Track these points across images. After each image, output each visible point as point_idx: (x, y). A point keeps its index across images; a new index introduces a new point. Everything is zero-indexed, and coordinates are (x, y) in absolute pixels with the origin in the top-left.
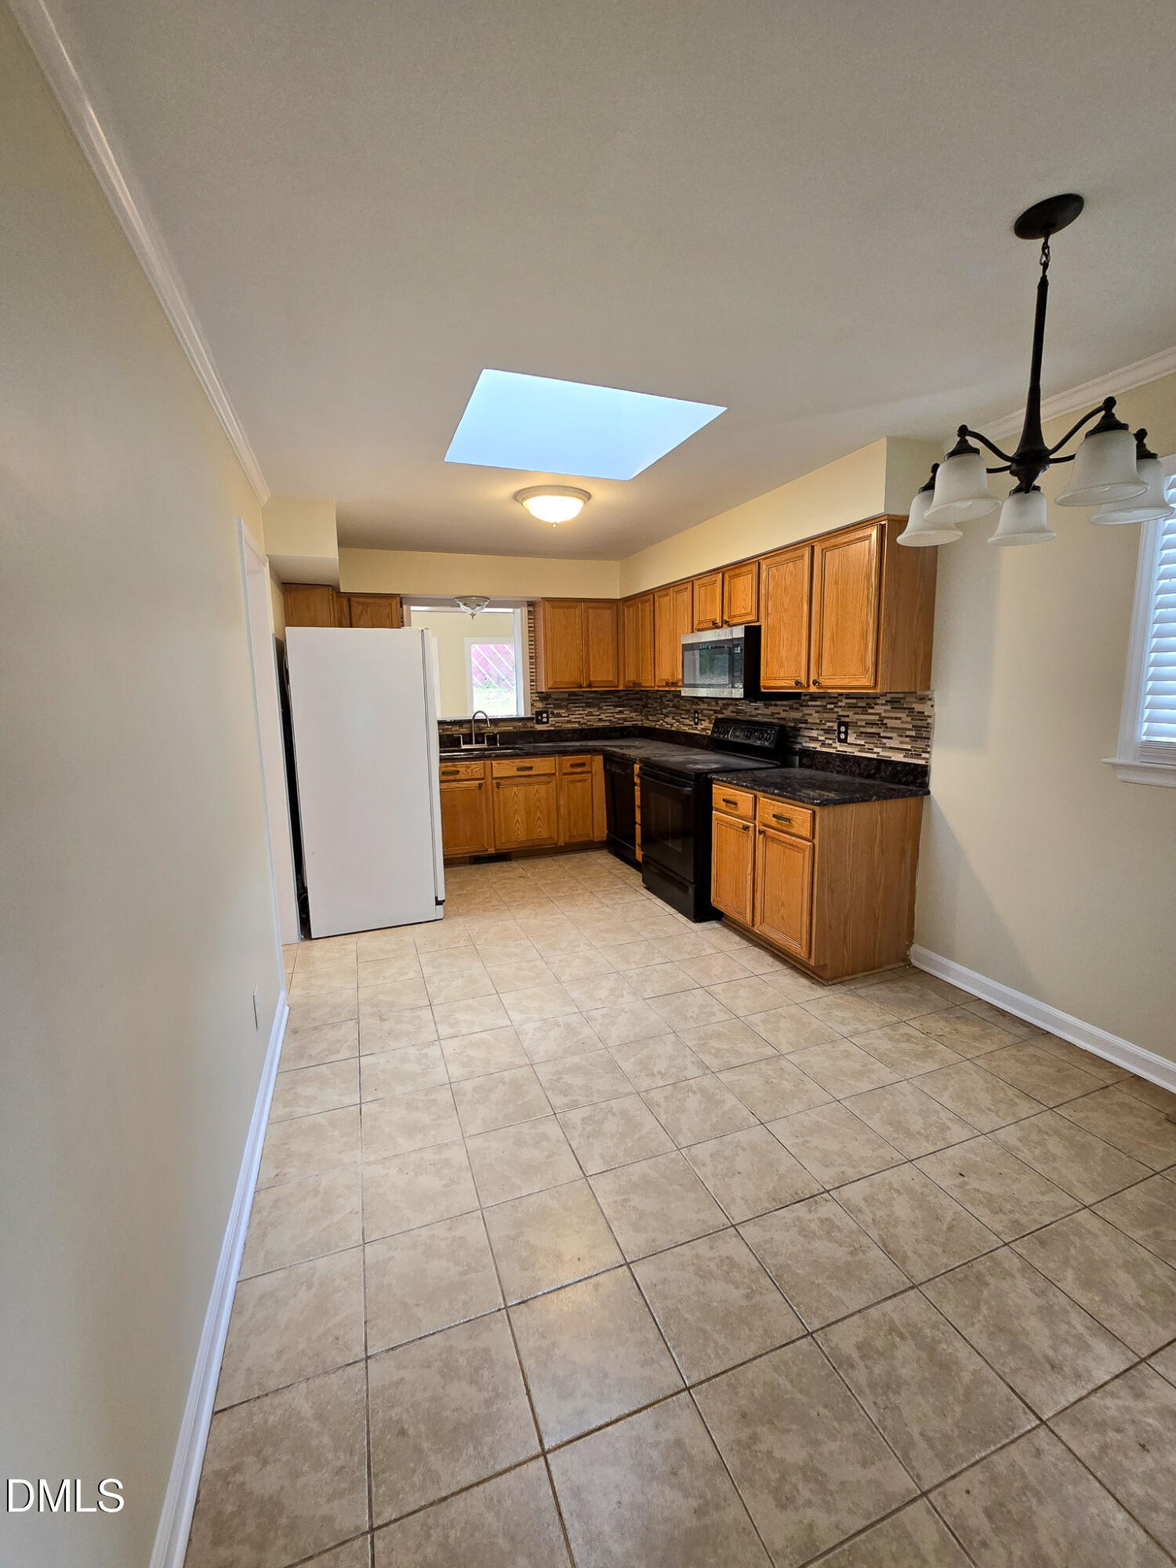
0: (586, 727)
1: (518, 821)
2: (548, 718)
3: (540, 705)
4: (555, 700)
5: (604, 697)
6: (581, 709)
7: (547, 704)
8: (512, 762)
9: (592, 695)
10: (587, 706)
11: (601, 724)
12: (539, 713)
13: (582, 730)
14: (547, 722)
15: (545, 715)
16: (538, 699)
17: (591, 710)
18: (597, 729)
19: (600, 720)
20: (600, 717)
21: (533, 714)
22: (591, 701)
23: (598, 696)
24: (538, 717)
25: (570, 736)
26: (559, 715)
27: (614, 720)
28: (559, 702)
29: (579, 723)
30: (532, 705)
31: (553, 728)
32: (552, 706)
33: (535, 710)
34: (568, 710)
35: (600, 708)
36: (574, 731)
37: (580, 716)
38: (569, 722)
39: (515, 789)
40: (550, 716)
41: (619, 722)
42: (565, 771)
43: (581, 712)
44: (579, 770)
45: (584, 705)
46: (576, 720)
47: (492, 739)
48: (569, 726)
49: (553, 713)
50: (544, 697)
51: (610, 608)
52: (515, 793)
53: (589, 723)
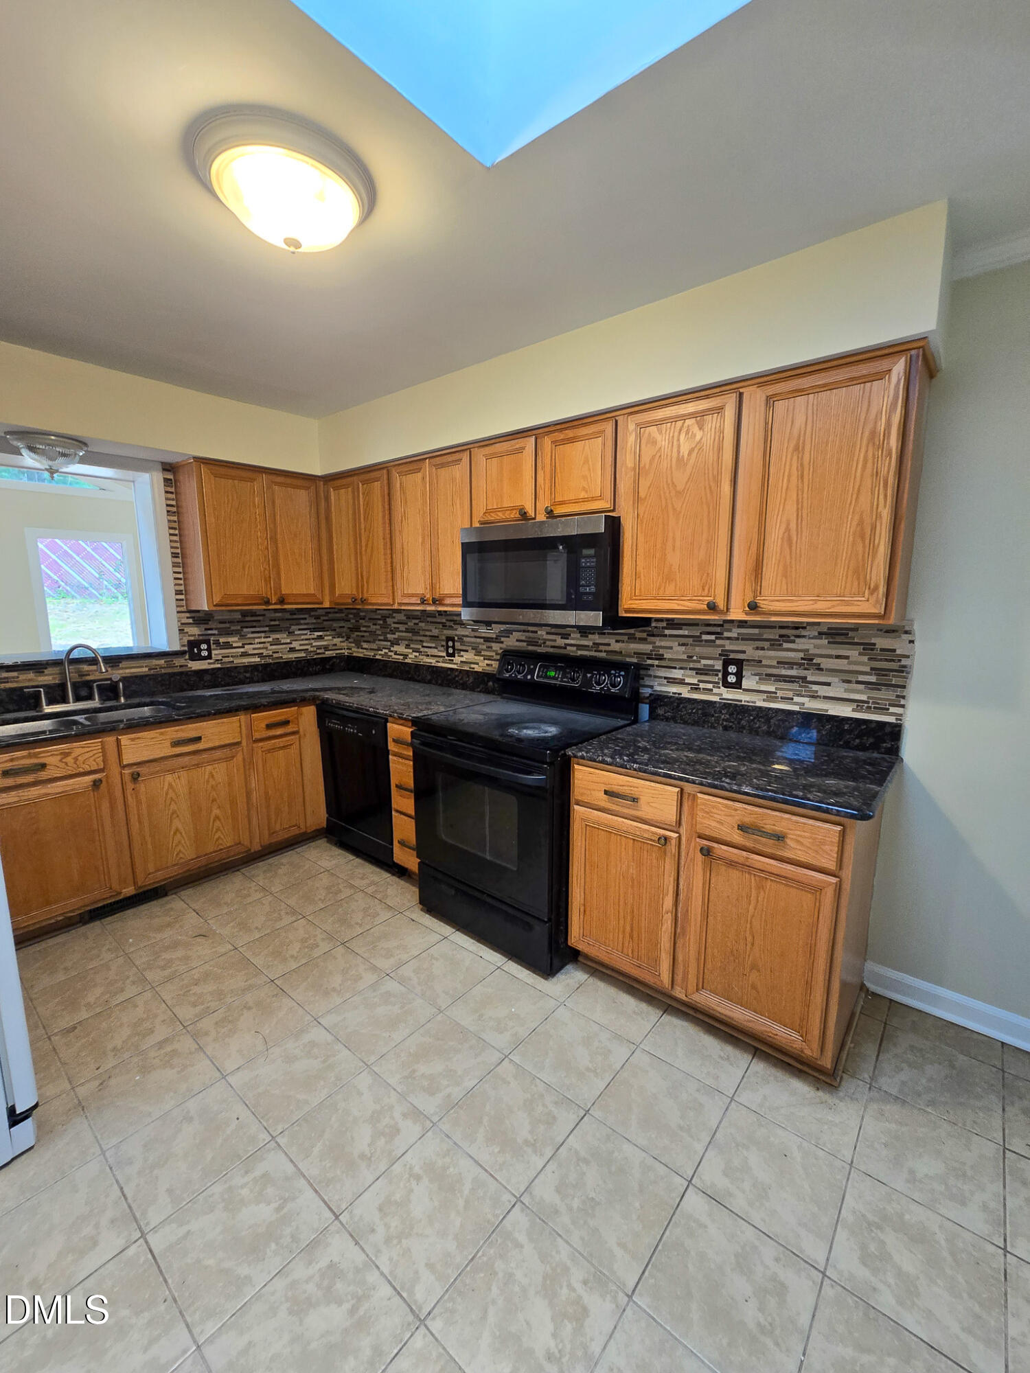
0: (271, 661)
1: (177, 830)
2: (209, 650)
3: (195, 631)
4: (221, 623)
5: (295, 617)
6: (263, 635)
7: (206, 629)
8: (162, 734)
9: (277, 615)
10: (271, 631)
11: (293, 656)
12: (193, 644)
13: (266, 666)
14: (209, 657)
15: (204, 646)
16: (191, 621)
17: (278, 636)
18: (288, 664)
19: (292, 650)
20: (292, 646)
21: (184, 646)
22: (277, 623)
23: (288, 616)
24: (193, 649)
25: (248, 675)
26: (228, 646)
27: (312, 649)
28: (228, 625)
29: (260, 655)
30: (181, 631)
31: (219, 666)
32: (215, 632)
33: (185, 641)
34: (242, 637)
35: (291, 633)
36: (254, 668)
37: (262, 645)
38: (244, 655)
39: (169, 778)
40: (213, 647)
41: (318, 651)
42: (257, 735)
43: (263, 640)
44: (279, 731)
45: (267, 629)
46: (256, 652)
48: (246, 661)
49: (217, 643)
50: (201, 618)
51: (307, 488)
52: (170, 785)
53: (275, 655)
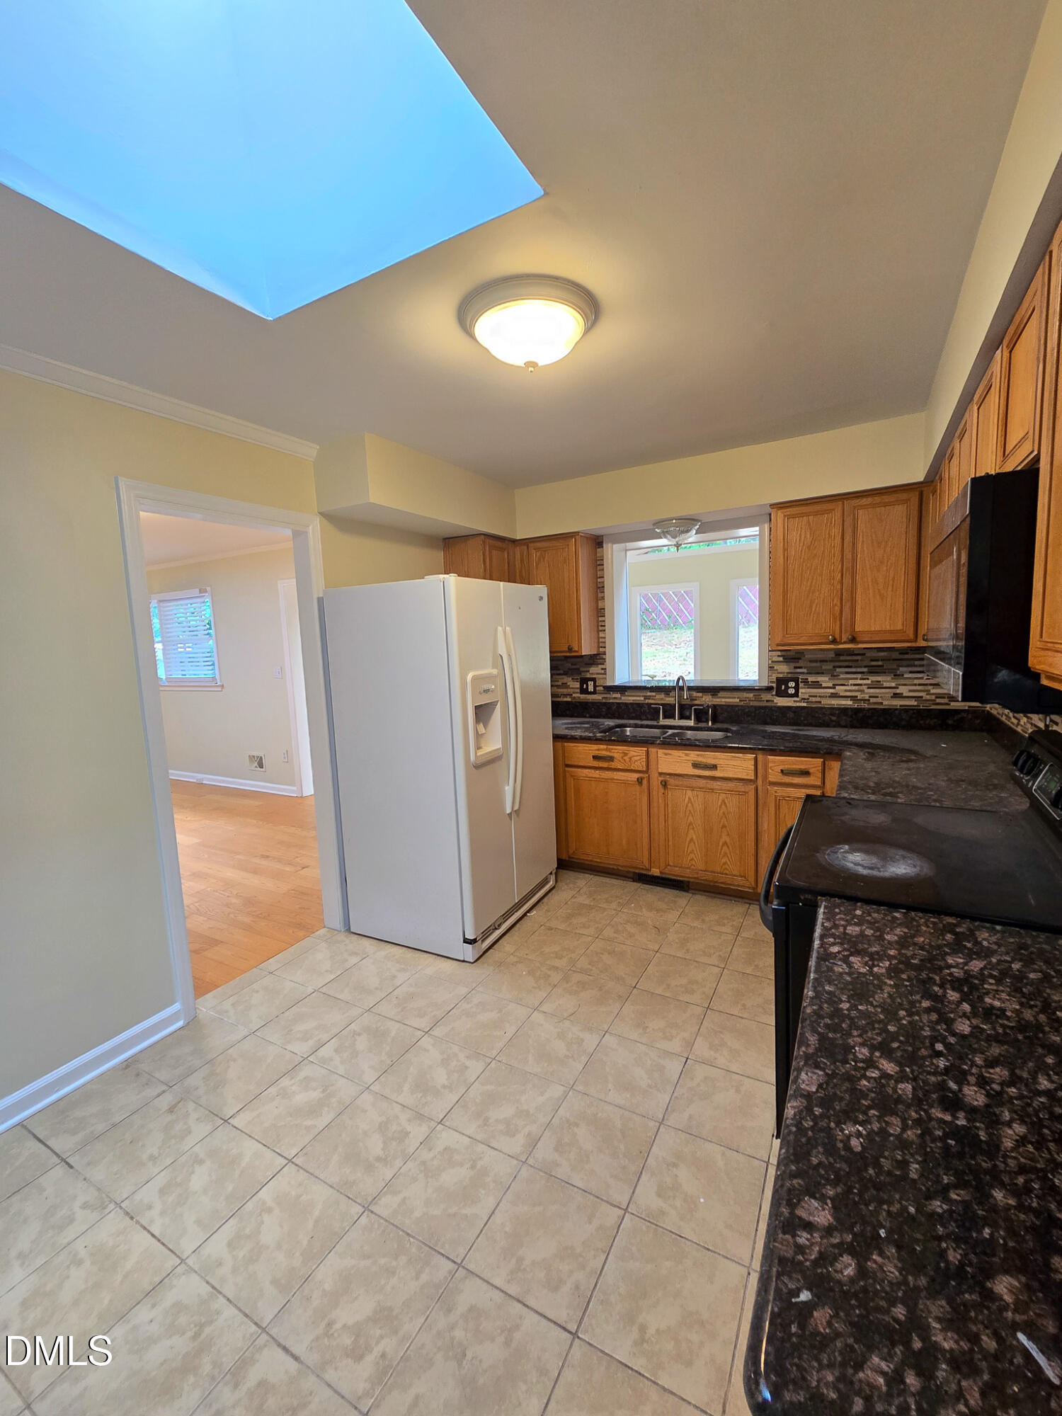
0: (866, 706)
1: (691, 840)
2: (797, 688)
3: (784, 669)
4: (811, 661)
5: (906, 656)
6: (859, 676)
7: (796, 668)
8: (687, 755)
9: (882, 654)
10: (870, 673)
11: (898, 703)
12: (781, 682)
13: (857, 711)
14: (796, 695)
15: (792, 684)
16: (781, 659)
17: (879, 678)
18: (887, 712)
19: (896, 696)
20: (898, 691)
21: (772, 682)
22: (880, 663)
23: (896, 655)
24: (780, 687)
25: (834, 718)
26: (817, 685)
27: (928, 697)
28: (818, 664)
29: (853, 698)
30: (771, 668)
31: (805, 705)
32: (805, 671)
33: (774, 678)
34: (834, 676)
35: (897, 676)
36: (844, 711)
37: (857, 688)
38: (834, 696)
39: (689, 793)
40: (801, 685)
41: (938, 701)
42: (772, 778)
43: (859, 682)
44: (797, 780)
45: (865, 670)
46: (848, 694)
47: (701, 715)
48: (835, 702)
49: (806, 681)
50: (792, 657)
52: (690, 799)
53: (872, 700)
